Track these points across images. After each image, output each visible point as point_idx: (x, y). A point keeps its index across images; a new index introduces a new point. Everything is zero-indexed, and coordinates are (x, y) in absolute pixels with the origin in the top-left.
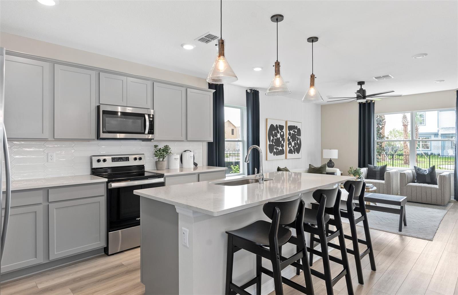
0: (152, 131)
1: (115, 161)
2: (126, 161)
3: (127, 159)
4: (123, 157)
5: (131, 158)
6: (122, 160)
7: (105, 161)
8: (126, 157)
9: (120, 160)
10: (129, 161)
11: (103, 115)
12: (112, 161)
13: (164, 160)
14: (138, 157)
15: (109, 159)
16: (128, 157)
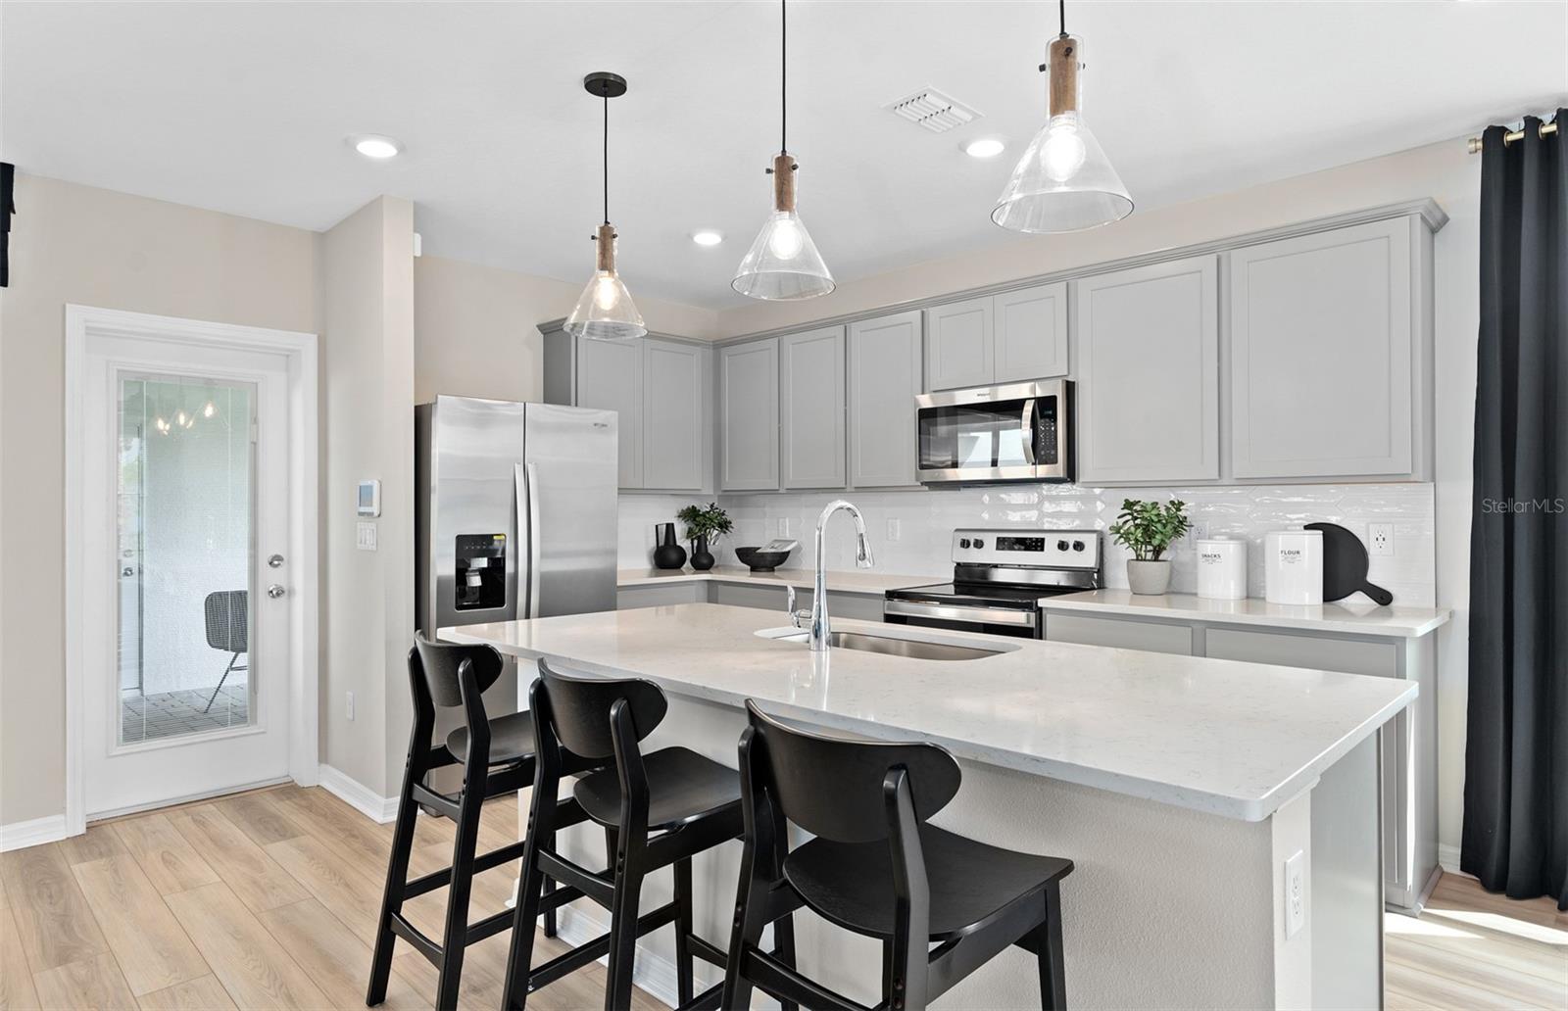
0: (1053, 452)
1: (1003, 549)
2: (1036, 550)
3: (1037, 545)
4: (1026, 539)
5: (1051, 542)
6: (1023, 547)
7: (979, 544)
8: (1037, 539)
9: (1016, 547)
10: (1042, 550)
11: (922, 421)
12: (997, 549)
13: (1160, 558)
14: (1071, 539)
15: (990, 540)
16: (1043, 540)
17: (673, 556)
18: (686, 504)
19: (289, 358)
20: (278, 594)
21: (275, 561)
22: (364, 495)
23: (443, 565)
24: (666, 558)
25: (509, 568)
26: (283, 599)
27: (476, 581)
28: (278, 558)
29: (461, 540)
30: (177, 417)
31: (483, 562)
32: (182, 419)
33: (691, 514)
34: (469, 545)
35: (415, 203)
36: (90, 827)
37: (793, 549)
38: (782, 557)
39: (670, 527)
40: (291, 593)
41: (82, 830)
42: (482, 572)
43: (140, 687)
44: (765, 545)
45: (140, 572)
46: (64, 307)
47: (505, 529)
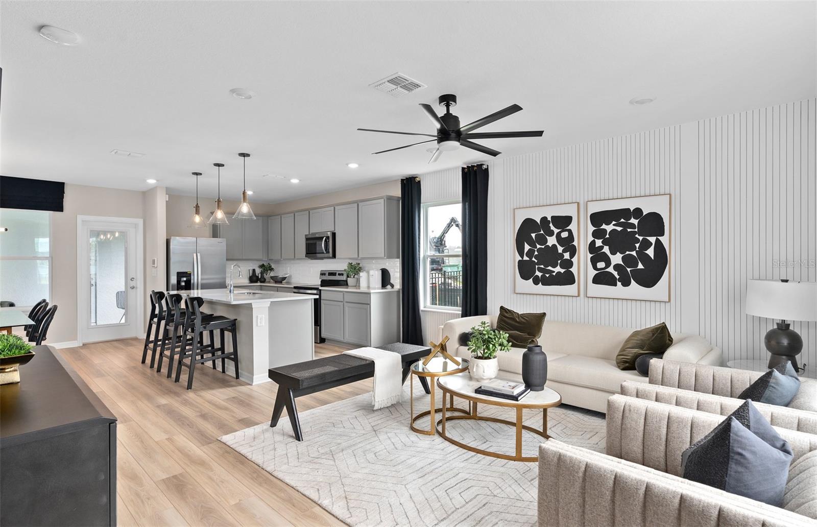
0: (328, 250)
4: (333, 273)
6: (333, 275)
7: (325, 274)
9: (331, 275)
10: (336, 275)
11: (307, 241)
12: (328, 275)
13: (355, 277)
14: (341, 273)
15: (327, 273)
16: (336, 273)
17: (254, 278)
18: (261, 263)
19: (136, 226)
20: (133, 288)
21: (132, 279)
22: (154, 262)
23: (174, 280)
24: (253, 279)
25: (192, 281)
26: (134, 289)
27: (183, 284)
28: (133, 278)
29: (178, 273)
30: (107, 235)
31: (185, 279)
32: (109, 236)
33: (262, 266)
34: (180, 275)
35: (166, 188)
36: (83, 345)
37: (288, 276)
38: (284, 279)
39: (254, 270)
40: (137, 288)
41: (81, 345)
42: (185, 281)
43: (96, 322)
44: (281, 275)
45: (96, 285)
46: (76, 216)
47: (191, 271)
